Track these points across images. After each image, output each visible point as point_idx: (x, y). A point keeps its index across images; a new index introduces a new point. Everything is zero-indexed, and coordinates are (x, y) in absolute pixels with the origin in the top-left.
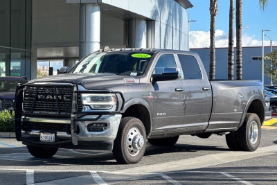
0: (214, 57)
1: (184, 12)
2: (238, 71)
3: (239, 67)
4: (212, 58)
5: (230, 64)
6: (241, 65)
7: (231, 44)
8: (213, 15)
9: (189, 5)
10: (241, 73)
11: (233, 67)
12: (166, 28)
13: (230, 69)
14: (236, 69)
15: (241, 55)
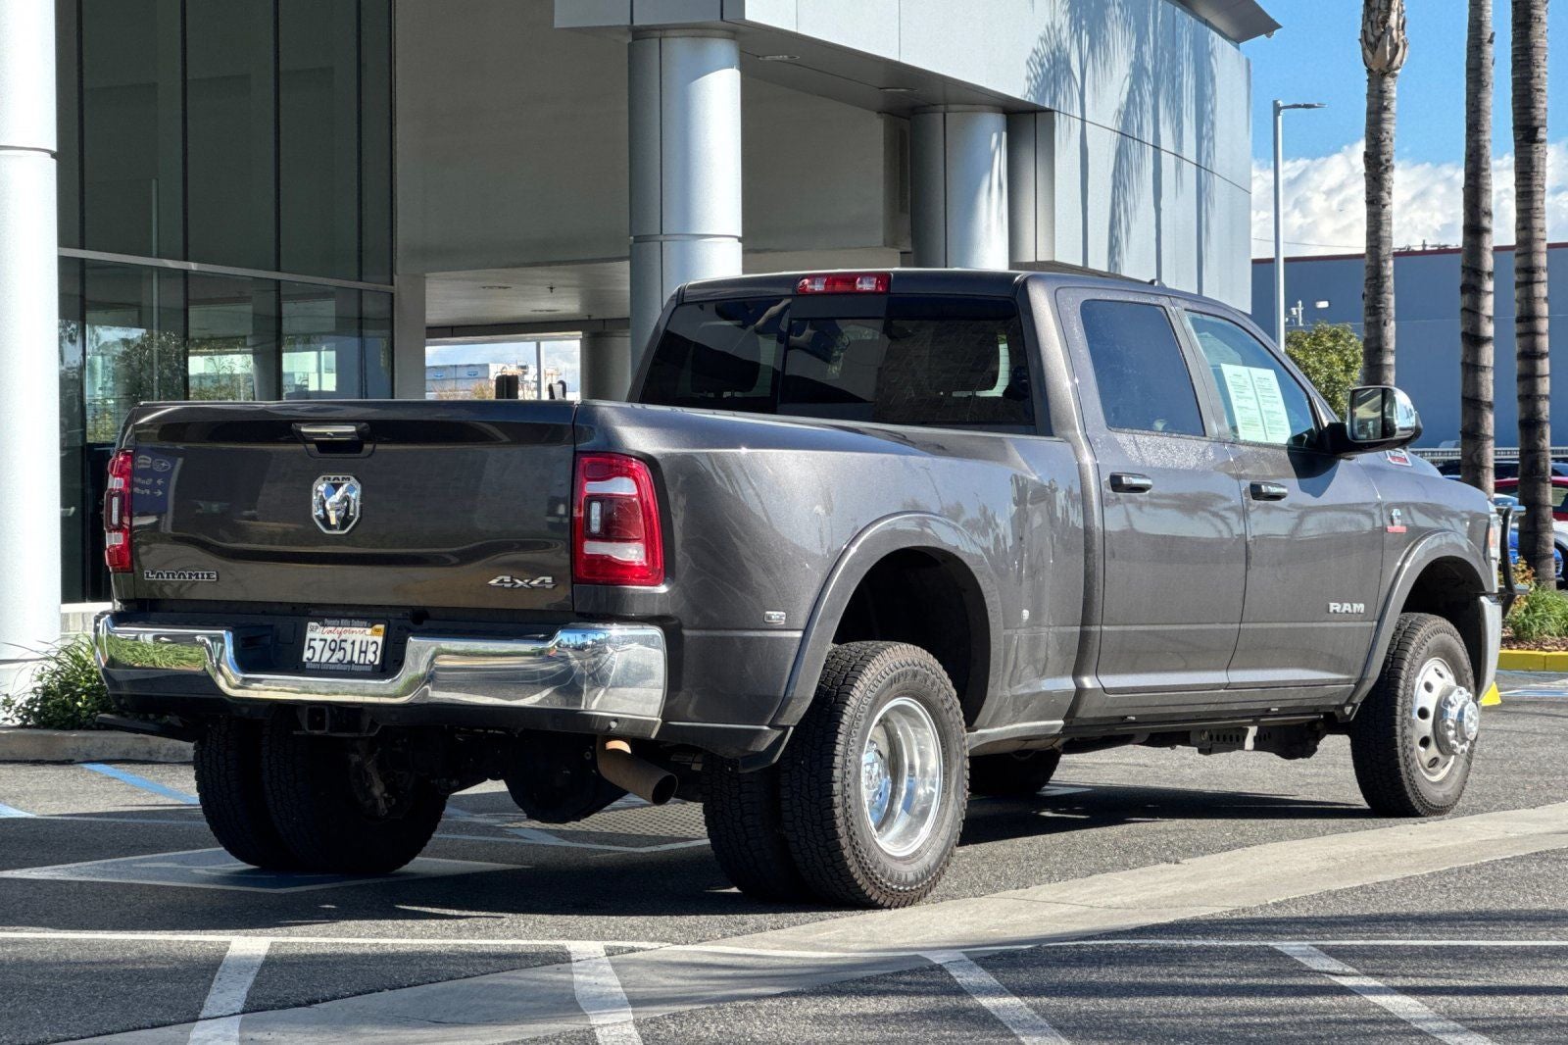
0: (1391, 301)
1: (1227, 59)
2: (1529, 377)
3: (1530, 354)
4: (1375, 309)
5: (1474, 340)
6: (1544, 343)
7: (1475, 228)
8: (1379, 75)
9: (1252, 24)
10: (1545, 386)
11: (1488, 355)
12: (1121, 154)
13: (1472, 368)
14: (1516, 366)
15: (1542, 290)
